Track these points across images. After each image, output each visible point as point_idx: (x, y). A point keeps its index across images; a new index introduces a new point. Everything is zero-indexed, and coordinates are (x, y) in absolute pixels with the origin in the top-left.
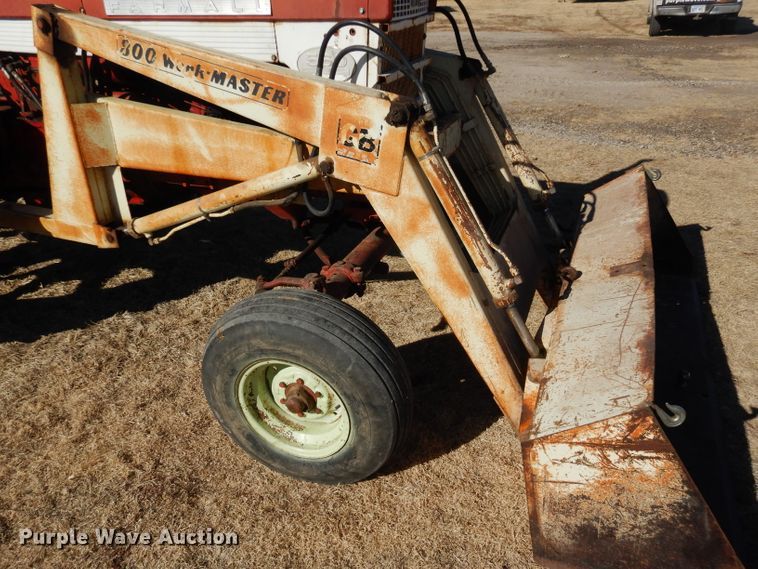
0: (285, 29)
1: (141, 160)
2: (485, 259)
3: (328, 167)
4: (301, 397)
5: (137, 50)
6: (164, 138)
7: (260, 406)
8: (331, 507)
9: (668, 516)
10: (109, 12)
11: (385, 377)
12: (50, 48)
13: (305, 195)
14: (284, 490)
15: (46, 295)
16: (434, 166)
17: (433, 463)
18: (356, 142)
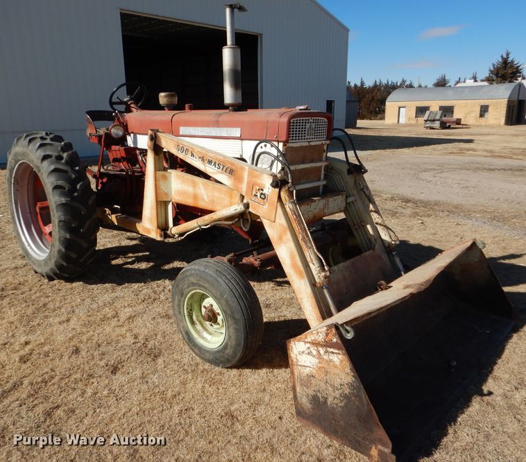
0: (246, 143)
1: (180, 199)
2: (311, 259)
3: (247, 206)
4: (209, 313)
5: (182, 149)
6: (190, 189)
7: (194, 317)
8: (213, 375)
9: (347, 391)
10: (181, 133)
11: (242, 305)
12: (152, 147)
13: (241, 220)
14: (197, 365)
15: (136, 267)
16: (290, 209)
17: (275, 370)
18: (259, 195)
